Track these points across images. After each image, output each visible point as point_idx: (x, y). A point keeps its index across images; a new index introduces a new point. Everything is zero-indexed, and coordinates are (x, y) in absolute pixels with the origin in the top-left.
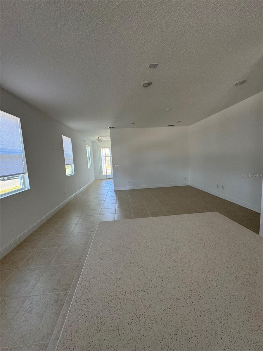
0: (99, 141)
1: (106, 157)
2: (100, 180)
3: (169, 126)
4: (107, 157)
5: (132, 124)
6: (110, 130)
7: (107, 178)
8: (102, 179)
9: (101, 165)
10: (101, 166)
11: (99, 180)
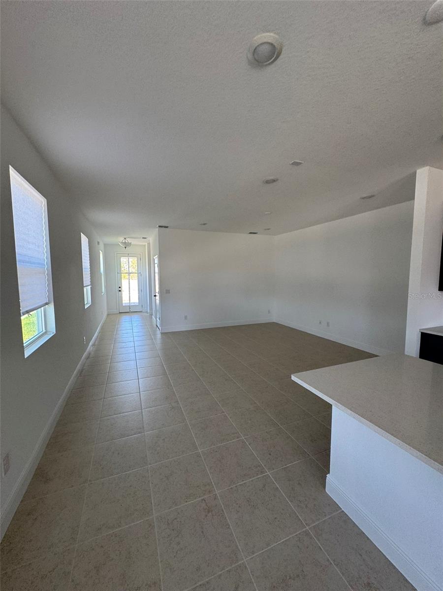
0: (127, 245)
1: (129, 273)
2: (117, 314)
3: (250, 233)
4: (131, 274)
5: (201, 224)
6: (159, 230)
7: (129, 311)
8: (120, 313)
9: (120, 287)
10: (120, 289)
11: (115, 314)
